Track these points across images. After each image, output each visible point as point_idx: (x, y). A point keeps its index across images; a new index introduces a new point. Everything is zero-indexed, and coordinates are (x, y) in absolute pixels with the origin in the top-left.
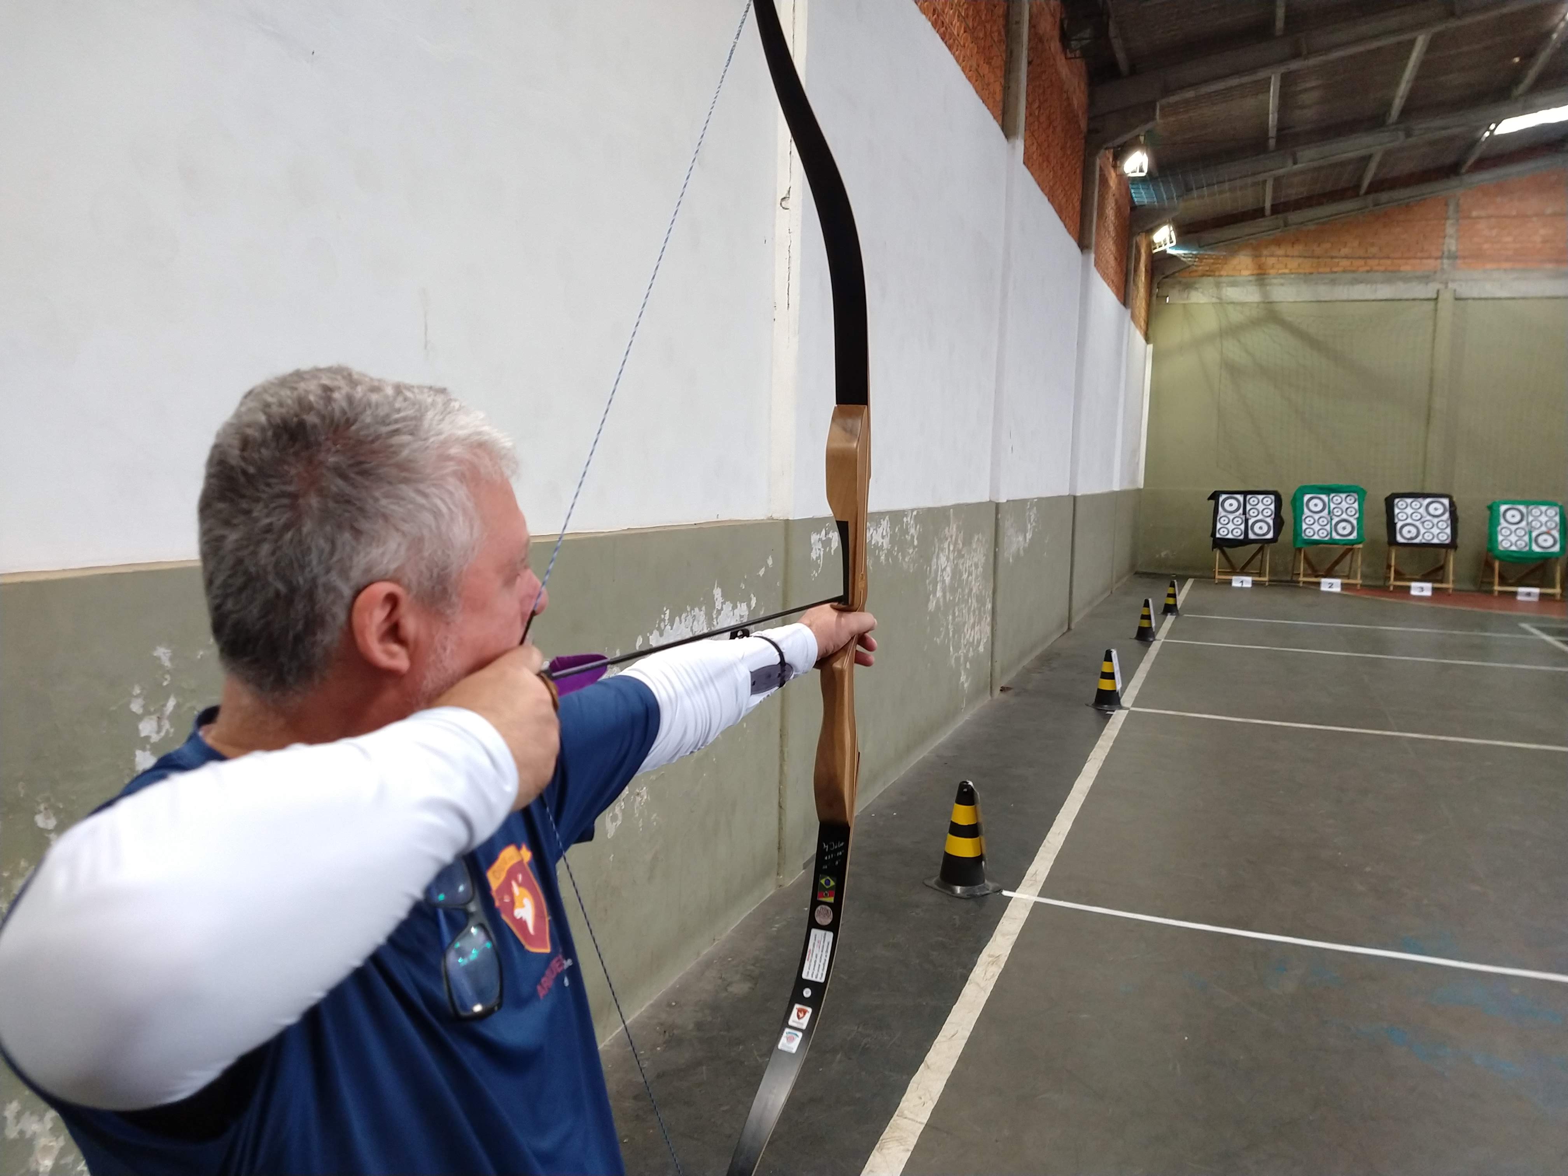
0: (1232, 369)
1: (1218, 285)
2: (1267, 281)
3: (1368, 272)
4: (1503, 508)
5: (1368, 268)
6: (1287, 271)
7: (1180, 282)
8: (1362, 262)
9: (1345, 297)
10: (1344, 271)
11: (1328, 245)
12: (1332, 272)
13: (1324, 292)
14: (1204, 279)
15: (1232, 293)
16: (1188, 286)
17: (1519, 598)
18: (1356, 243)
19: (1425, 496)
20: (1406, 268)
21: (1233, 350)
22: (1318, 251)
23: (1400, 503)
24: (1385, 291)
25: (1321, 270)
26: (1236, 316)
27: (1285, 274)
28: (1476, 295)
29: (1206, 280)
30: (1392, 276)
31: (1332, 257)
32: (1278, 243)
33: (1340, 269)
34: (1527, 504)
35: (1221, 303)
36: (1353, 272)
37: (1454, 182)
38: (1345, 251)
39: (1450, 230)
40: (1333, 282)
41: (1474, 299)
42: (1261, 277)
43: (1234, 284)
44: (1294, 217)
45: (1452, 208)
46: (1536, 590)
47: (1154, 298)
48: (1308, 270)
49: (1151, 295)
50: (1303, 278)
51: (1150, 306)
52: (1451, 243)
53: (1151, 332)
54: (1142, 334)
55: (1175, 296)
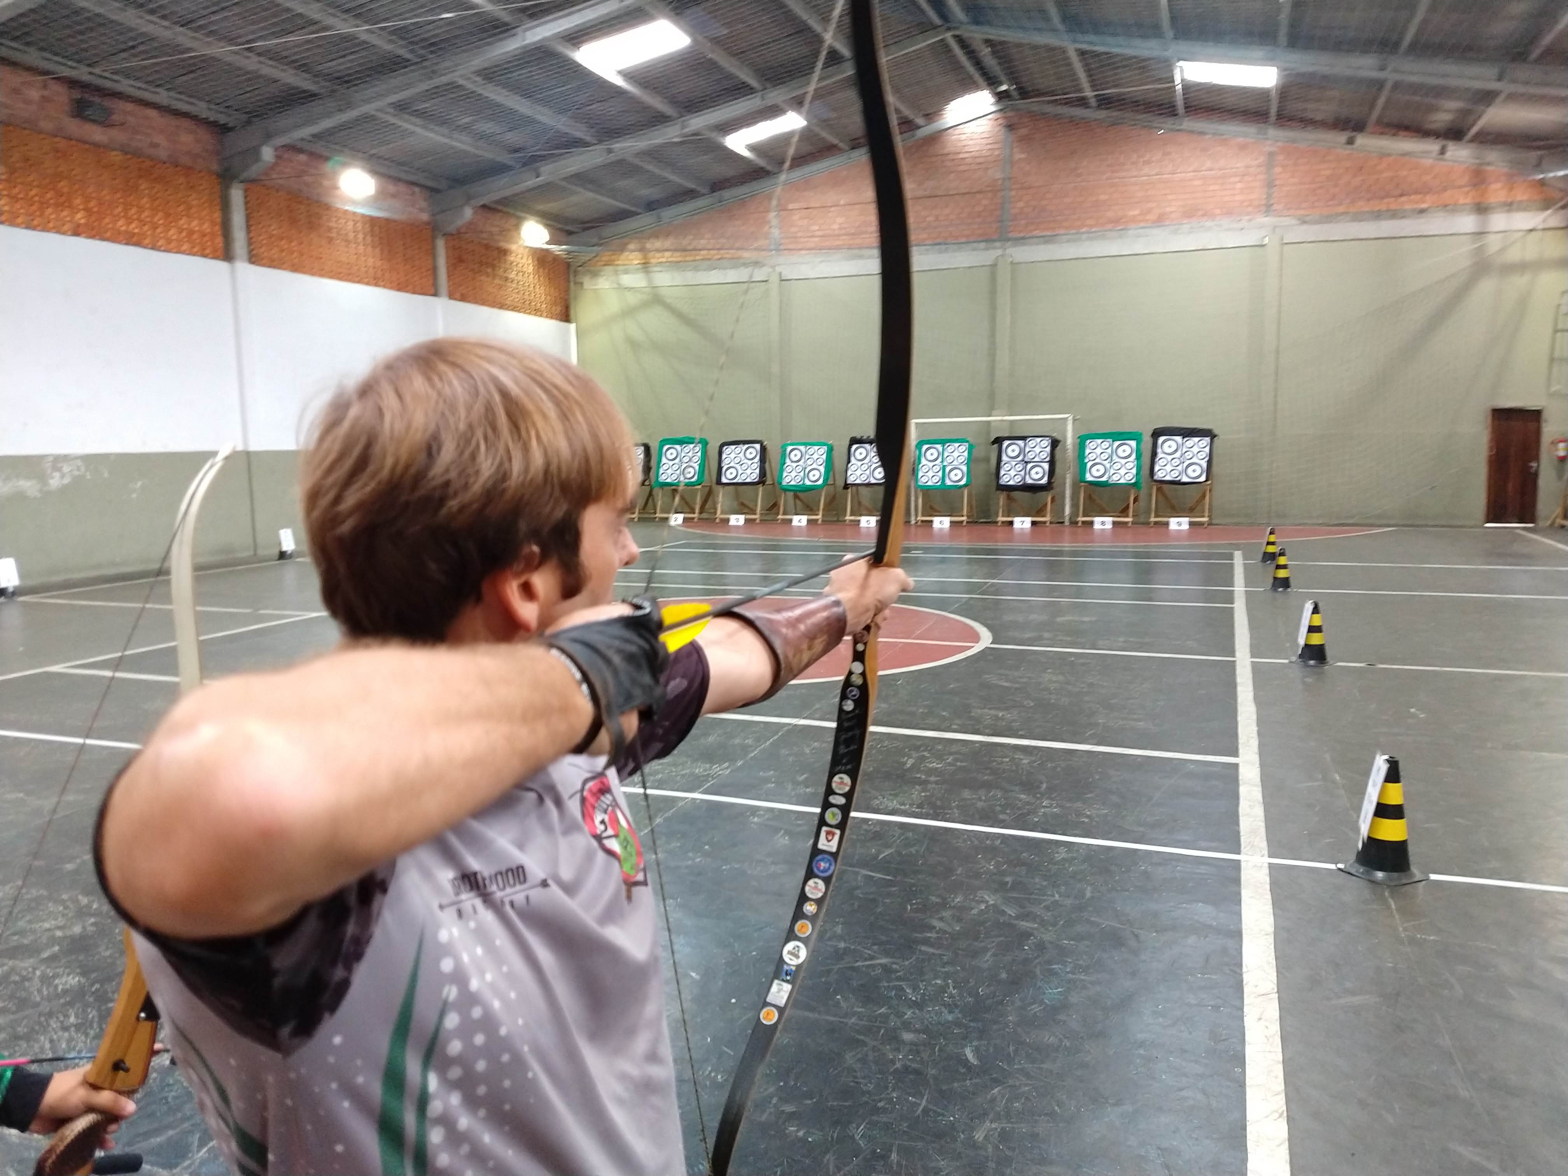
0: (632, 344)
1: (616, 273)
2: (650, 269)
3: (719, 260)
4: (790, 449)
5: (719, 257)
6: (664, 260)
7: (589, 271)
8: (716, 252)
9: (705, 282)
10: (704, 259)
11: (689, 238)
12: (694, 260)
13: (690, 277)
14: (606, 267)
15: (627, 280)
16: (595, 274)
17: (795, 524)
18: (708, 236)
19: (744, 443)
20: (746, 254)
21: (632, 328)
22: (685, 242)
23: (727, 449)
24: (732, 275)
25: (687, 259)
26: (632, 299)
27: (662, 264)
28: (795, 276)
29: (605, 269)
30: (737, 260)
31: (694, 249)
32: (656, 236)
33: (700, 258)
34: (806, 445)
35: (621, 288)
36: (709, 259)
37: (773, 180)
38: (703, 242)
39: (774, 222)
40: (696, 269)
41: (796, 280)
42: (646, 266)
43: (626, 272)
44: (667, 213)
45: (774, 203)
46: (805, 517)
47: (572, 284)
48: (679, 259)
49: (569, 281)
50: (676, 265)
51: (567, 291)
52: (776, 232)
53: (572, 313)
54: (541, 316)
55: (588, 283)
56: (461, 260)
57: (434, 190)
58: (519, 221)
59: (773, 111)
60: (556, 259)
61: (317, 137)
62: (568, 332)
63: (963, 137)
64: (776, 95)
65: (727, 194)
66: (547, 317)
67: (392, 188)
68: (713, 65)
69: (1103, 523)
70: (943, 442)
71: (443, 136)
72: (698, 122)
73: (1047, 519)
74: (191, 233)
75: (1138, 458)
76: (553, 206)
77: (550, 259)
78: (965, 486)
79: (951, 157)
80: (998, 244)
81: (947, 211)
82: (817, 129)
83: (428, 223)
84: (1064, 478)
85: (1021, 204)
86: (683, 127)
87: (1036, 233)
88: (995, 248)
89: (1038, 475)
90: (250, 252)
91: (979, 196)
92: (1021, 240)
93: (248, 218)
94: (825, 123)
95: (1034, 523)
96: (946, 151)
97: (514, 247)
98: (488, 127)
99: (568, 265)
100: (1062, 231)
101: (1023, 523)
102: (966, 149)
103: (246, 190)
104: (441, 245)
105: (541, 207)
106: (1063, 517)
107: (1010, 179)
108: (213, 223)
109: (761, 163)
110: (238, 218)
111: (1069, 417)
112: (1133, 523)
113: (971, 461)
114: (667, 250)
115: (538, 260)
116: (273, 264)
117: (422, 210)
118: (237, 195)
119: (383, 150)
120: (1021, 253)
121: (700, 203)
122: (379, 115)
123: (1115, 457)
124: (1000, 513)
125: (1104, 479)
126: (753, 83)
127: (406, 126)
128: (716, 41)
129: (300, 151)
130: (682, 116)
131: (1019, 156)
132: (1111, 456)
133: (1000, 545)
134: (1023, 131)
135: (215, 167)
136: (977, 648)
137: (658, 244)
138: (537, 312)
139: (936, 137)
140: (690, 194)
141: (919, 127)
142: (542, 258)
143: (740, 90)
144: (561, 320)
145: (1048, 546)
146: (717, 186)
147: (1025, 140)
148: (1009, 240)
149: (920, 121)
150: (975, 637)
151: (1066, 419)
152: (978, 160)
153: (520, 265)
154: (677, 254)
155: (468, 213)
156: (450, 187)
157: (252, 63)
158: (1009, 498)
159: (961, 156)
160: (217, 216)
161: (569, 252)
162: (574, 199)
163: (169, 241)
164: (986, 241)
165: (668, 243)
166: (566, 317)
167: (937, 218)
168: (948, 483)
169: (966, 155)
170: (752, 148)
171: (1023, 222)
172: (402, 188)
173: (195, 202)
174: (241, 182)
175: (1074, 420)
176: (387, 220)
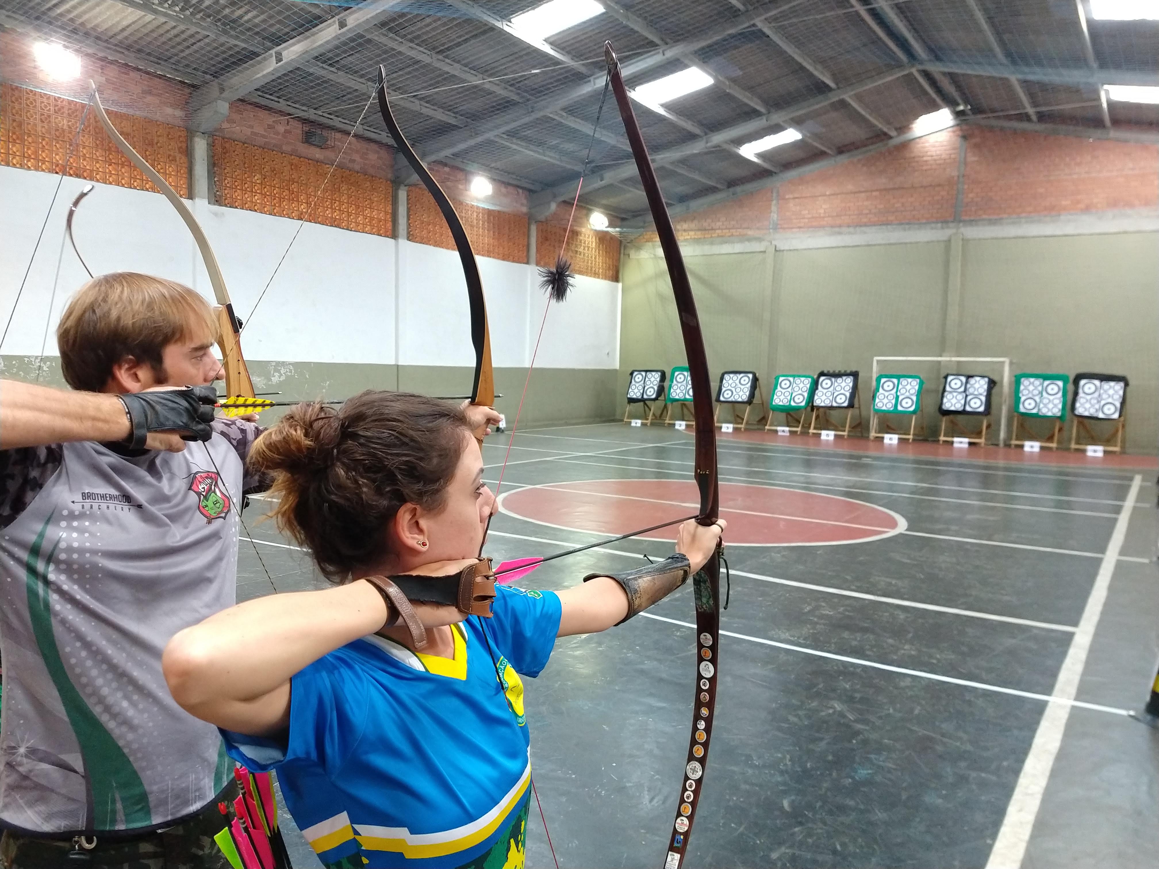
0: (662, 298)
3: (729, 236)
4: (781, 379)
5: (729, 234)
6: (689, 237)
7: (635, 246)
8: (727, 231)
9: (718, 253)
10: (718, 236)
11: (709, 221)
12: (711, 237)
13: (707, 249)
14: (645, 244)
16: (639, 248)
17: (780, 434)
18: (724, 219)
19: (740, 373)
20: (750, 233)
21: (662, 286)
22: (705, 224)
23: (727, 377)
24: (738, 248)
25: (706, 236)
27: (687, 239)
28: (787, 248)
29: (647, 243)
30: (744, 238)
31: (712, 229)
32: (685, 220)
33: (716, 235)
34: (794, 377)
36: (722, 236)
37: (775, 178)
38: (719, 224)
39: (774, 208)
40: (712, 244)
41: (787, 250)
44: (694, 204)
45: (775, 195)
46: (787, 429)
47: (622, 255)
48: (699, 237)
49: (620, 253)
50: (697, 241)
51: (618, 260)
52: (774, 216)
53: (620, 276)
54: (598, 278)
55: (633, 254)
56: (546, 239)
57: (530, 191)
58: (589, 211)
59: (776, 129)
60: (612, 238)
61: (456, 155)
62: (617, 287)
63: (927, 145)
64: (777, 117)
65: (739, 189)
66: (602, 278)
67: (503, 190)
68: (730, 97)
69: (1032, 447)
70: (898, 377)
71: (539, 153)
72: (718, 138)
73: (982, 441)
74: (372, 219)
75: (1064, 395)
76: (613, 201)
77: (608, 237)
78: (914, 412)
79: (916, 159)
80: (951, 225)
81: (911, 200)
82: (810, 141)
83: (526, 214)
84: (1000, 409)
85: (971, 195)
86: (707, 143)
87: (984, 217)
88: (948, 227)
89: (977, 405)
90: (408, 233)
91: (937, 189)
92: (971, 222)
93: (409, 210)
94: (817, 136)
95: (970, 444)
96: (913, 155)
97: (583, 230)
98: (570, 147)
99: (621, 241)
100: (1005, 216)
101: (961, 443)
102: (929, 153)
103: (408, 192)
104: (534, 228)
105: (604, 202)
106: (998, 439)
107: (964, 176)
108: (386, 212)
109: (766, 166)
110: (402, 210)
111: (1006, 360)
112: (1057, 449)
113: (920, 393)
114: (692, 230)
115: (599, 239)
116: (422, 241)
117: (522, 205)
118: (402, 195)
119: (498, 164)
120: (971, 232)
121: (719, 196)
122: (497, 140)
123: (1044, 394)
124: (942, 434)
125: (1035, 411)
126: (763, 110)
127: (514, 147)
128: (734, 81)
129: (446, 165)
130: (706, 134)
131: (972, 158)
132: (1041, 393)
133: (941, 459)
134: (977, 140)
135: (390, 176)
136: (892, 533)
137: (685, 226)
138: (596, 275)
139: (905, 145)
140: (711, 190)
141: (891, 138)
142: (602, 237)
143: (752, 114)
144: (612, 281)
145: (981, 462)
146: (732, 184)
147: (977, 146)
148: (960, 221)
149: (893, 133)
150: (894, 524)
151: (1003, 362)
152: (938, 162)
153: (587, 243)
154: (699, 233)
155: (553, 206)
156: (543, 189)
157: (416, 106)
158: (952, 422)
159: (925, 159)
160: (389, 209)
161: (621, 233)
162: (628, 195)
163: (358, 224)
164: (942, 222)
165: (693, 225)
166: (616, 278)
167: (903, 205)
168: (900, 408)
169: (929, 158)
170: (759, 155)
171: (973, 209)
172: (511, 189)
173: (375, 199)
174: (405, 186)
175: (1011, 363)
176: (499, 211)
